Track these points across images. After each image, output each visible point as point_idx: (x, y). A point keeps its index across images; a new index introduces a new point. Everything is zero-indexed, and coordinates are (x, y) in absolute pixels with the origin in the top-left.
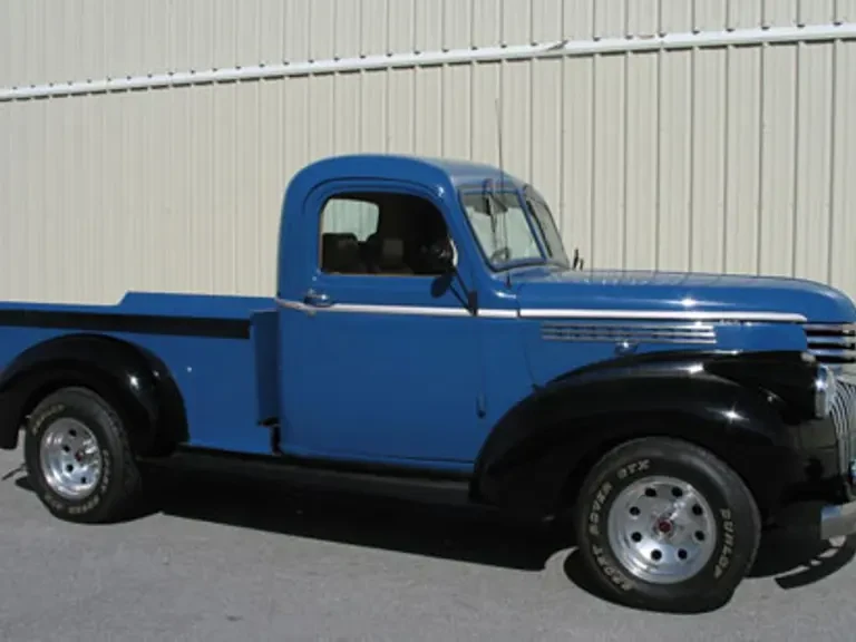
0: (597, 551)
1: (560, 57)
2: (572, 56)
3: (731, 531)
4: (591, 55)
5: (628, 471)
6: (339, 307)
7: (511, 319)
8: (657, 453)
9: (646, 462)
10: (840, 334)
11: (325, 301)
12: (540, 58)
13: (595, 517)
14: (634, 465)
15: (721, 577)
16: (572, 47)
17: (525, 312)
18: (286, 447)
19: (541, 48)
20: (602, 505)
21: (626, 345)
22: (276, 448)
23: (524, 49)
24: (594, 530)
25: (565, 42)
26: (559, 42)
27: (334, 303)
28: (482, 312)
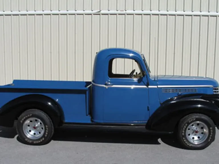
0: (184, 138)
1: (99, 14)
2: (102, 14)
4: (108, 14)
5: (191, 121)
6: (114, 86)
7: (156, 88)
8: (197, 117)
9: (195, 119)
12: (94, 14)
13: (183, 131)
14: (192, 119)
15: (210, 141)
16: (102, 12)
17: (159, 86)
18: (96, 121)
19: (94, 12)
20: (185, 129)
22: (92, 121)
23: (90, 12)
24: (183, 134)
25: (100, 11)
26: (99, 11)
27: (112, 85)
28: (149, 87)
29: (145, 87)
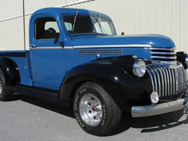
0: (77, 115)
3: (105, 112)
5: (82, 91)
6: (38, 48)
7: (71, 49)
8: (88, 86)
9: (86, 89)
10: (169, 51)
11: (35, 46)
13: (76, 105)
14: (83, 90)
15: (103, 125)
17: (75, 47)
20: (77, 101)
21: (98, 55)
22: (33, 85)
24: (76, 108)
27: (37, 47)
28: (65, 47)
29: (61, 47)
